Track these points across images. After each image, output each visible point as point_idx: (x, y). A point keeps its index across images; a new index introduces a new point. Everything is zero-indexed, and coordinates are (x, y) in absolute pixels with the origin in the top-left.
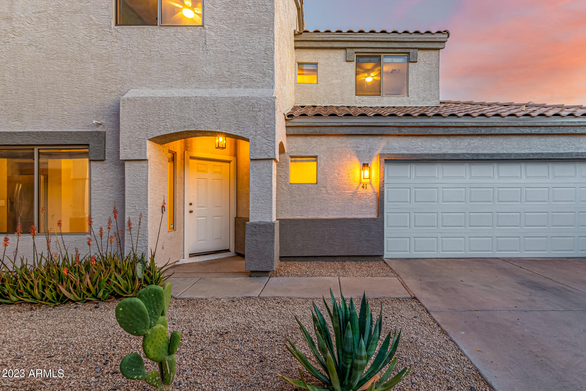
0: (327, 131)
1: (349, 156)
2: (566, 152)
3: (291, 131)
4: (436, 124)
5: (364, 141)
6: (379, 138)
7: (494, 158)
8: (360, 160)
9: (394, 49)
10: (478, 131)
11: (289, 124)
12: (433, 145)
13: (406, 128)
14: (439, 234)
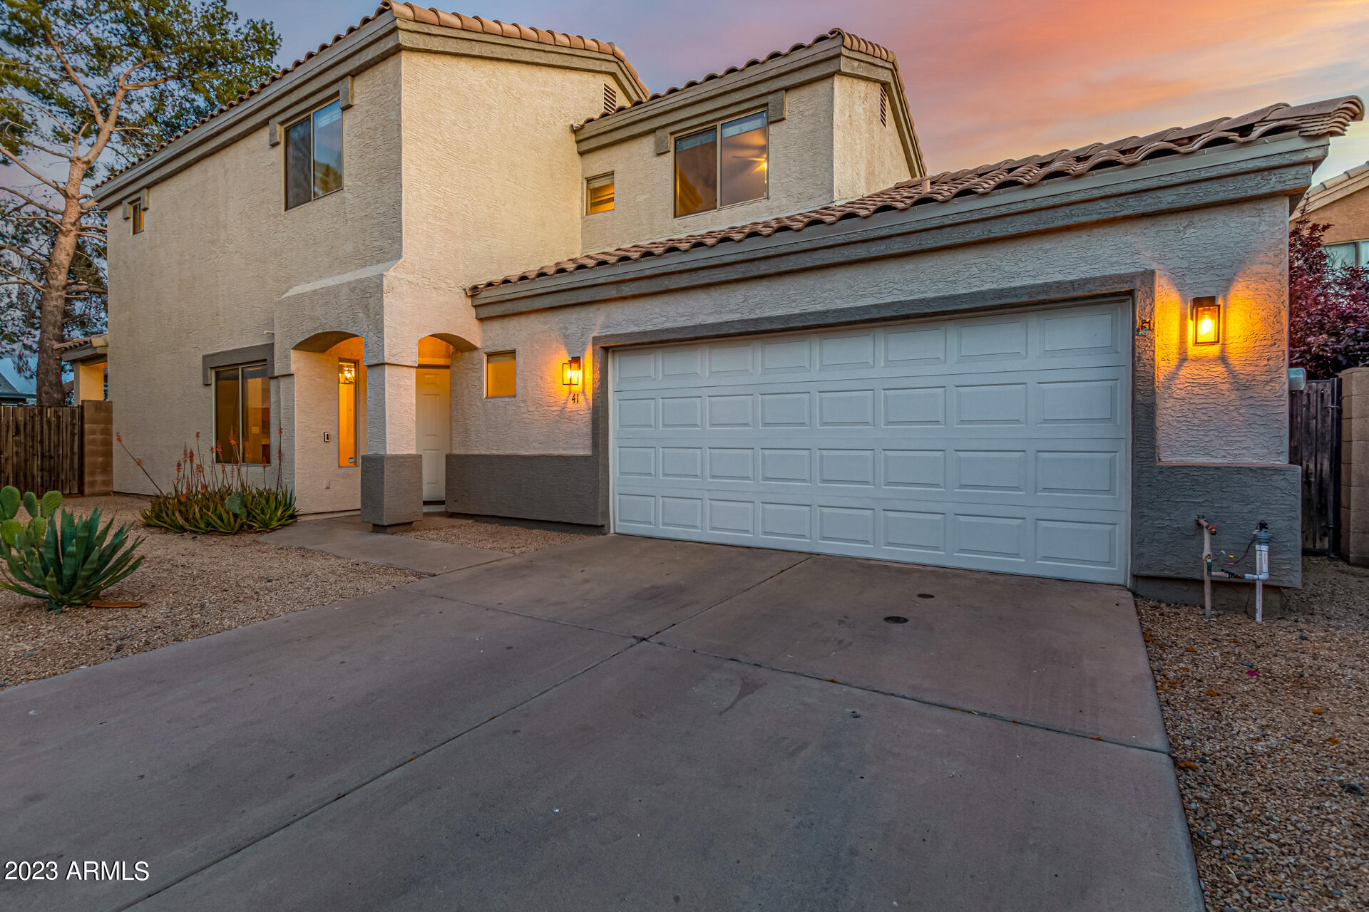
0: (522, 306)
1: (554, 346)
2: (975, 289)
3: (486, 312)
4: (672, 269)
5: (574, 317)
6: (596, 307)
7: (791, 325)
8: (569, 352)
9: (738, 106)
10: (752, 271)
11: (477, 302)
12: (681, 310)
13: (627, 284)
14: (706, 492)
